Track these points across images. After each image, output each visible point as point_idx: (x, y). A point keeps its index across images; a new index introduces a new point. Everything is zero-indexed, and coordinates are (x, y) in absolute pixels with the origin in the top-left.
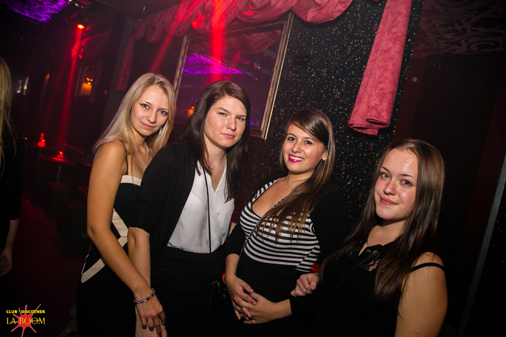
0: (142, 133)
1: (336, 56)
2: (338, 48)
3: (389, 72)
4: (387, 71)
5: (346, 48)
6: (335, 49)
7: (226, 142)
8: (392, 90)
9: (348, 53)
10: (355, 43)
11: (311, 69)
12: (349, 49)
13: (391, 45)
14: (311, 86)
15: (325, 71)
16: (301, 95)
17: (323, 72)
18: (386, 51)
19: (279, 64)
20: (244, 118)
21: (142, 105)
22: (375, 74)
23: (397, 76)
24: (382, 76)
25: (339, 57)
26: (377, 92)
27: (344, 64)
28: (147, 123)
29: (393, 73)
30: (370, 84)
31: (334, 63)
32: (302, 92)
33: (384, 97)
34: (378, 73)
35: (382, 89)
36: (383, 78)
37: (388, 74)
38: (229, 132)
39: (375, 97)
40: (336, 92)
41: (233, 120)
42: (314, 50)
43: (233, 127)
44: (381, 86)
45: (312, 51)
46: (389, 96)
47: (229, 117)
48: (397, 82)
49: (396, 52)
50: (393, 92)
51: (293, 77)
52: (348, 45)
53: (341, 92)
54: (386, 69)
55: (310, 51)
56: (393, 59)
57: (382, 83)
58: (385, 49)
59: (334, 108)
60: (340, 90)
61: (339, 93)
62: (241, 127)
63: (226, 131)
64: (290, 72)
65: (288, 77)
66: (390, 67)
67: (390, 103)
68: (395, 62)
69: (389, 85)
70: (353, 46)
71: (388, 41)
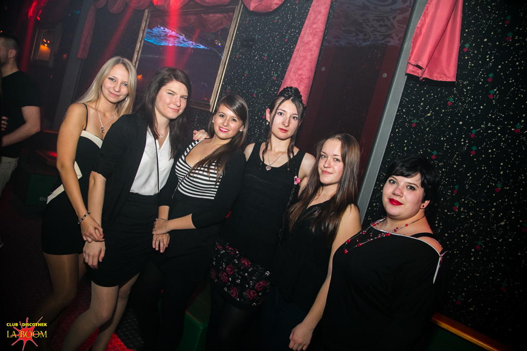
0: (110, 100)
1: (276, 42)
2: (278, 35)
3: (307, 61)
4: (306, 60)
5: (285, 36)
6: (276, 36)
7: (173, 115)
8: (308, 76)
9: (286, 40)
10: (292, 32)
11: (255, 52)
12: (287, 37)
13: (311, 38)
14: (254, 67)
15: (266, 55)
16: (245, 75)
17: (264, 56)
18: (307, 43)
19: (229, 45)
20: (186, 97)
21: (110, 78)
22: (297, 62)
23: (314, 65)
24: (301, 63)
25: (278, 43)
26: (297, 77)
27: (282, 50)
28: (114, 92)
29: (310, 62)
30: (293, 70)
31: (274, 48)
32: (246, 72)
33: (301, 81)
34: (299, 62)
35: (300, 75)
36: (302, 66)
37: (306, 63)
38: (174, 107)
39: (295, 81)
40: (274, 74)
41: (178, 99)
42: (259, 36)
43: (178, 104)
44: (300, 72)
45: (257, 36)
46: (306, 81)
47: (175, 96)
48: (314, 70)
49: (314, 45)
50: (309, 78)
51: (240, 58)
52: (286, 34)
53: (277, 74)
54: (305, 58)
55: (255, 35)
56: (311, 51)
57: (301, 69)
58: (306, 41)
59: (271, 87)
60: (277, 73)
61: (276, 75)
62: (183, 104)
63: (172, 106)
64: (238, 53)
65: (235, 58)
66: (309, 57)
67: (306, 87)
68: (313, 53)
69: (306, 72)
70: (290, 34)
71: (309, 35)
